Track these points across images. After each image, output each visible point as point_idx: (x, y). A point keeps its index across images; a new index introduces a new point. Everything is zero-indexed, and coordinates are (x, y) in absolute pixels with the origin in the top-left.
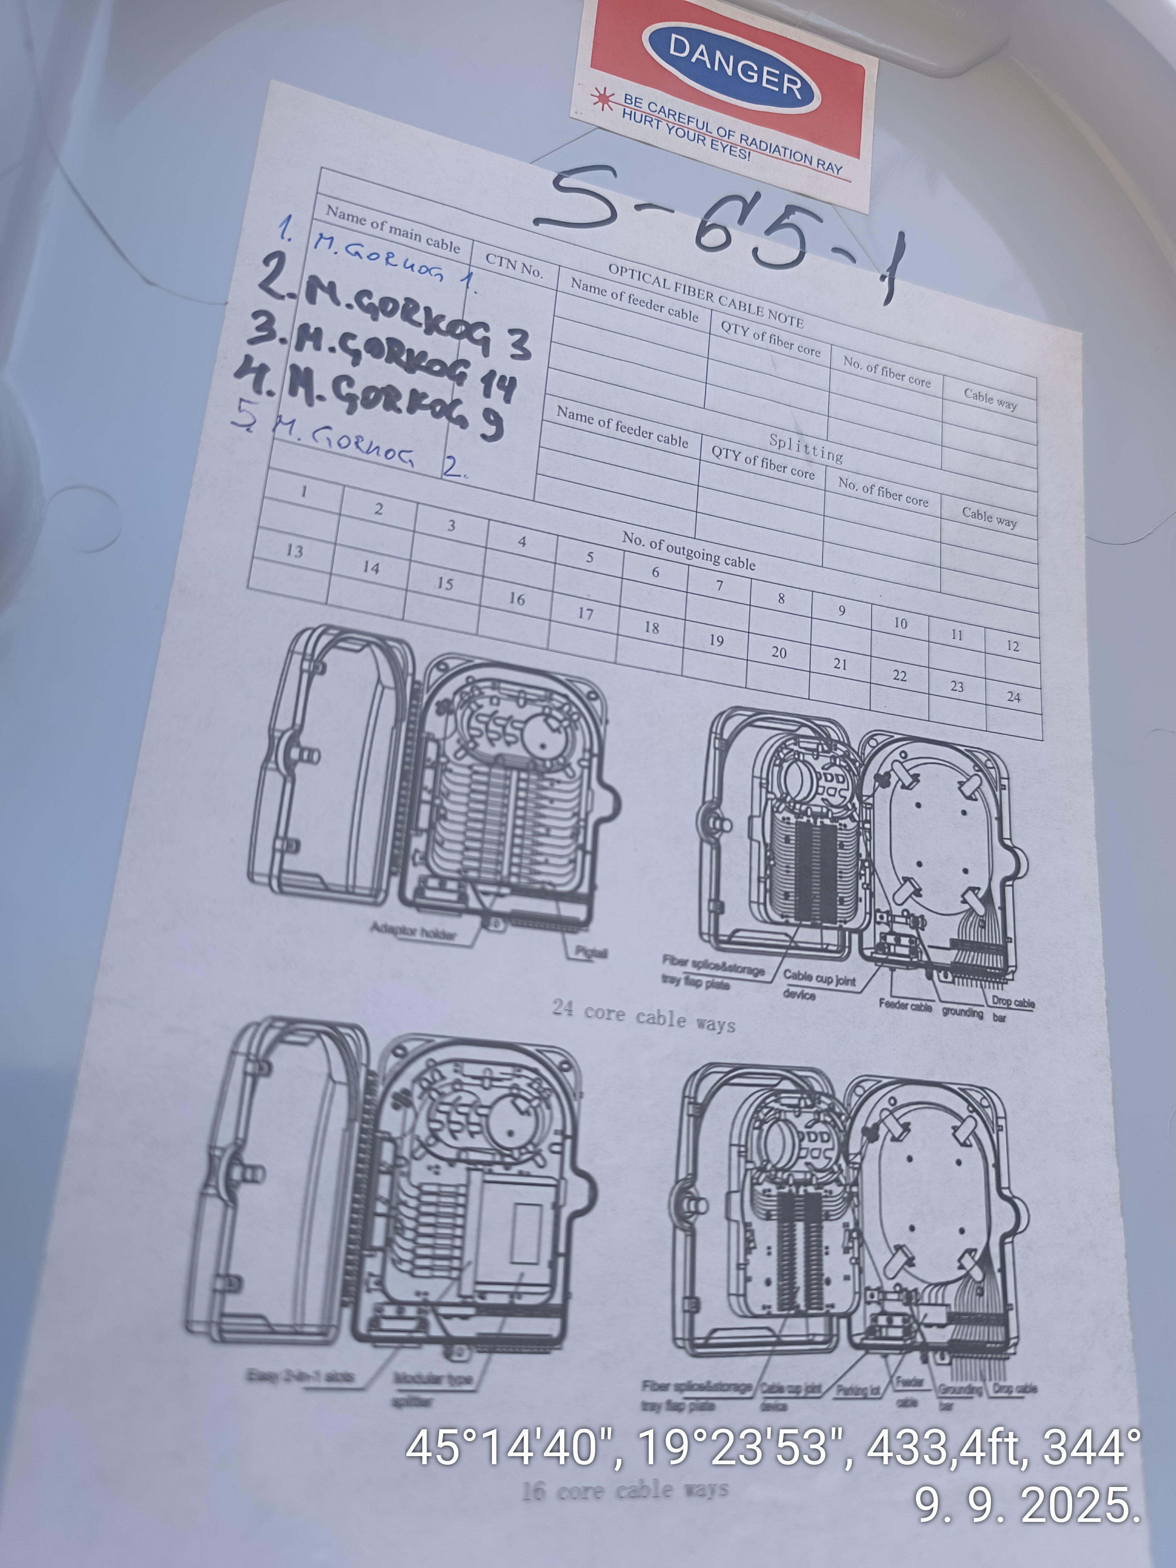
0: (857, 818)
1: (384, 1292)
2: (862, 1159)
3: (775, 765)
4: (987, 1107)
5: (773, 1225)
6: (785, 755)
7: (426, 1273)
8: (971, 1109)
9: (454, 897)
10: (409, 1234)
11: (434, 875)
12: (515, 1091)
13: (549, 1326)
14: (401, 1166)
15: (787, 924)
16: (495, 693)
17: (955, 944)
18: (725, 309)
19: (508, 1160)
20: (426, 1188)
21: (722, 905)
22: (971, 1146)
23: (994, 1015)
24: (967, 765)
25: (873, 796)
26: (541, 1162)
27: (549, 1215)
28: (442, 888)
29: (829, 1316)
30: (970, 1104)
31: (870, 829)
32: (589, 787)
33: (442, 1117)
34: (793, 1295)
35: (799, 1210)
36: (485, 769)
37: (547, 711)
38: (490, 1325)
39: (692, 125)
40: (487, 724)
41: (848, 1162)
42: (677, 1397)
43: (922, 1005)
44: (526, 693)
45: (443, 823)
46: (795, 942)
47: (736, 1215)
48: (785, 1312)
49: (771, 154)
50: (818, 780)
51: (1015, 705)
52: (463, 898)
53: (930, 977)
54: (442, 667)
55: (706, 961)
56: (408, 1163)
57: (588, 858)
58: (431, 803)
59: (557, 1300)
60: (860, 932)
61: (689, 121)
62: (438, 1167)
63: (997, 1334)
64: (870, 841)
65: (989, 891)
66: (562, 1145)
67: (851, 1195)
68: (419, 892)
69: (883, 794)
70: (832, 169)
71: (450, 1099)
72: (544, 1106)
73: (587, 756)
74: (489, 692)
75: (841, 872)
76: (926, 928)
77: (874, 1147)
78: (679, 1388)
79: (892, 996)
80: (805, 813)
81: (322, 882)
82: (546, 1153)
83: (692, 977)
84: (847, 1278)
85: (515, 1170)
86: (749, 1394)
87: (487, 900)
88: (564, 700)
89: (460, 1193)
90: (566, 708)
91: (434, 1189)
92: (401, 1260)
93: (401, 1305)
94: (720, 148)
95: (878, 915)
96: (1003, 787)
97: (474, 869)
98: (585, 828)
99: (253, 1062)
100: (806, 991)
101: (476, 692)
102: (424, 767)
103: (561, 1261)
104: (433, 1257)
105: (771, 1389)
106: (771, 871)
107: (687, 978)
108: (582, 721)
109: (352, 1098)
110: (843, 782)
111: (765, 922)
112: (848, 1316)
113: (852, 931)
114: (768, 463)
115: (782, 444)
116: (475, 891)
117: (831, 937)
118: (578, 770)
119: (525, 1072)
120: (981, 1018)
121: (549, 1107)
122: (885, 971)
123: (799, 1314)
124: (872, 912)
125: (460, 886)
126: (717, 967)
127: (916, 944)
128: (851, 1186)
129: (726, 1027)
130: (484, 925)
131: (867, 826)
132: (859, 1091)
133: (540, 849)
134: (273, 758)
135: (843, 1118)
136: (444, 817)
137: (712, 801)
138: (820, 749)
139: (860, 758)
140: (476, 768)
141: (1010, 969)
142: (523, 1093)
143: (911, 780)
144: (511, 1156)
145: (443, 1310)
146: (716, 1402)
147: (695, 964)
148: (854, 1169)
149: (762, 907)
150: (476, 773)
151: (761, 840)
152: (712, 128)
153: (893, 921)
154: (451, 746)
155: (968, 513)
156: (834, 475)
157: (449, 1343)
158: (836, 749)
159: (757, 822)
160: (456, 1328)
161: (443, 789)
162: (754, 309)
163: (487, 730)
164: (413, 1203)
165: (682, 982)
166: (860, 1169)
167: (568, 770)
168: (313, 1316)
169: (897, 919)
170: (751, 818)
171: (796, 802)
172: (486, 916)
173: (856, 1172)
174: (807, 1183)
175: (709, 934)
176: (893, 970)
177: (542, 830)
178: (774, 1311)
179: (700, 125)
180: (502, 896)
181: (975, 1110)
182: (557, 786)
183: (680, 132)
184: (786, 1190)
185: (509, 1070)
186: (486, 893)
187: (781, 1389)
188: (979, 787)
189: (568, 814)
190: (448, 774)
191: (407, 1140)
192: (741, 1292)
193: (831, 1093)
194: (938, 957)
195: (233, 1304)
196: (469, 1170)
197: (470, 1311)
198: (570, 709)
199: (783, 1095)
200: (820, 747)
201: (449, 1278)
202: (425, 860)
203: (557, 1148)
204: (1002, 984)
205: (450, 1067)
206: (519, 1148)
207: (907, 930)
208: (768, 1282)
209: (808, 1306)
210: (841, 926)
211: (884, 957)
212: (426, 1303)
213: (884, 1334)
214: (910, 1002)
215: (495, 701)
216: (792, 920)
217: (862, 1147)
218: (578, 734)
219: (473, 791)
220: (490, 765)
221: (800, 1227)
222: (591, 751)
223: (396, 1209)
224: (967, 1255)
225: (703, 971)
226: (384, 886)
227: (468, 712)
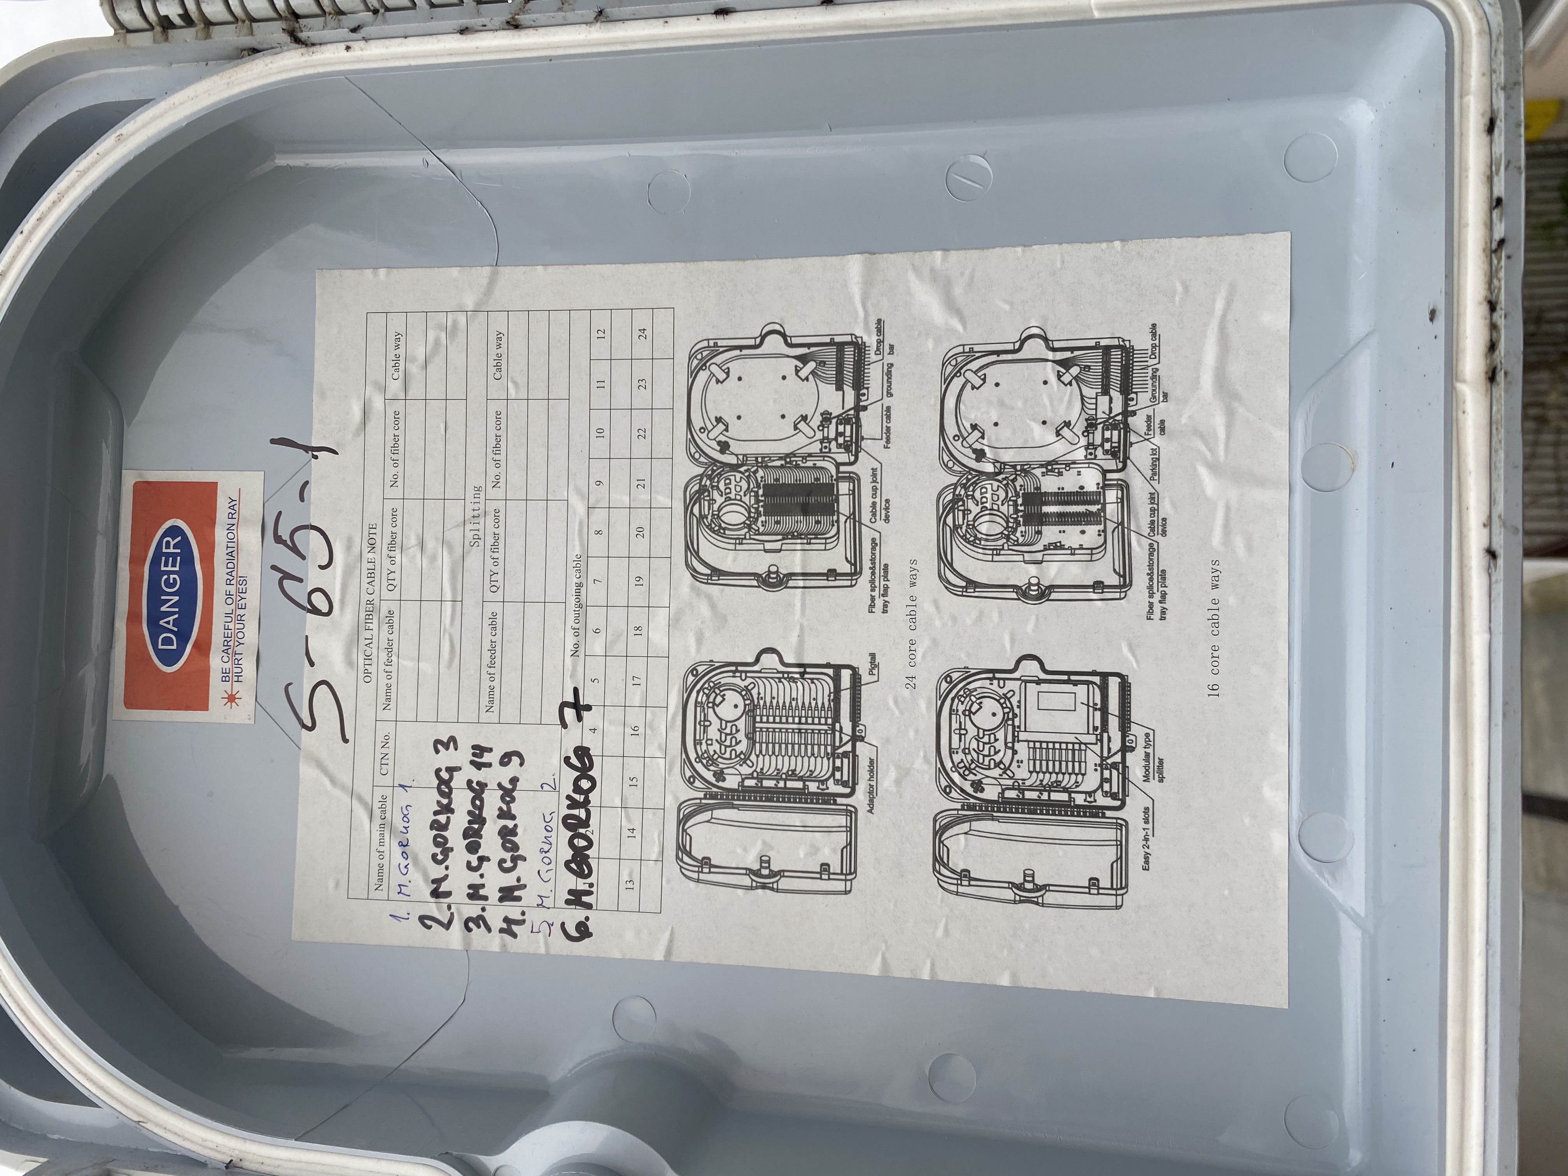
0: (755, 468)
1: (1095, 791)
2: (998, 462)
3: (724, 533)
4: (957, 361)
5: (1045, 529)
6: (716, 526)
7: (1083, 765)
8: (958, 374)
9: (846, 761)
10: (1060, 777)
11: (833, 775)
12: (967, 713)
13: (1114, 684)
14: (1019, 785)
15: (838, 521)
16: (704, 742)
17: (839, 387)
18: (377, 588)
19: (1011, 716)
20: (1031, 769)
21: (829, 570)
22: (985, 375)
23: (889, 354)
24: (703, 376)
25: (737, 455)
26: (1011, 693)
27: (1044, 687)
28: (840, 769)
29: (1105, 487)
30: (955, 375)
31: (762, 457)
32: (760, 672)
33: (987, 759)
34: (1091, 513)
35: (1034, 509)
36: (758, 745)
37: (710, 705)
38: (1114, 723)
39: (231, 626)
40: (726, 747)
41: (1000, 473)
42: (1157, 597)
43: (886, 415)
44: (701, 721)
45: (797, 772)
46: (850, 516)
47: (1039, 556)
48: (1102, 519)
49: (236, 559)
50: (730, 499)
51: (648, 333)
52: (845, 755)
53: (865, 408)
54: (692, 780)
55: (870, 582)
56: (1016, 780)
57: (808, 670)
58: (785, 780)
59: (1097, 679)
60: (838, 465)
61: (228, 629)
62: (1018, 761)
63: (1116, 355)
64: (770, 457)
65: (795, 357)
66: (999, 679)
67: (1022, 470)
68: (845, 784)
69: (734, 447)
70: (233, 506)
71: (975, 755)
72: (974, 693)
73: (738, 674)
74: (704, 747)
75: (797, 481)
76: (830, 411)
77: (989, 453)
78: (1151, 595)
79: (882, 439)
80: (757, 509)
81: (846, 847)
82: (1005, 691)
83: (882, 592)
84: (1079, 473)
85: (1017, 711)
86: (1156, 547)
87: (845, 738)
88: (701, 693)
89: (1035, 746)
90: (706, 691)
91: (1031, 762)
92: (1076, 782)
93: (1103, 780)
94: (243, 601)
95: (824, 450)
96: (716, 345)
97: (826, 749)
98: (788, 673)
99: (961, 880)
100: (883, 506)
101: (706, 755)
102: (762, 786)
103: (1073, 678)
104: (1073, 761)
105: (1152, 530)
106: (801, 535)
107: (883, 596)
108: (713, 680)
109: (978, 818)
110: (730, 480)
111: (838, 538)
112: (1104, 472)
113: (838, 471)
114: (495, 548)
115: (476, 537)
116: (840, 747)
117: (844, 487)
118: (749, 681)
119: (954, 707)
120: (892, 365)
121: (975, 690)
122: (864, 444)
123: (1103, 509)
124: (824, 454)
125: (838, 758)
126: (873, 574)
127: (843, 420)
128: (1017, 470)
129: (913, 566)
130: (862, 739)
131: (760, 460)
132: (950, 464)
133: (807, 705)
134: (771, 885)
135: (970, 477)
136: (794, 771)
137: (757, 580)
138: (708, 498)
139: (710, 466)
140: (758, 753)
141: (854, 340)
142: (968, 708)
143: (721, 424)
144: (1008, 713)
145: (1105, 754)
146: (1160, 569)
147: (873, 590)
148: (1004, 468)
149: (828, 541)
150: (761, 752)
151: (780, 543)
152: (229, 609)
153: (827, 438)
154: (745, 770)
155: (498, 376)
156: (492, 493)
157: (1125, 749)
158: (706, 486)
159: (768, 546)
160: (1116, 745)
161: (775, 773)
162: (371, 566)
163: (730, 746)
164: (1041, 776)
165: (886, 599)
166: (1005, 464)
167: (750, 688)
168: (1110, 834)
169: (826, 435)
170: (766, 551)
171: (750, 517)
172: (856, 738)
173: (1007, 467)
174: (1016, 505)
175: (851, 580)
176: (863, 439)
177: (794, 703)
178: (1101, 527)
179: (229, 619)
180: (841, 728)
181: (959, 371)
182: (762, 695)
183: (240, 635)
184: (1021, 519)
185: (954, 717)
186: (841, 739)
187: (1152, 522)
188: (718, 366)
189: (780, 685)
190: (765, 771)
191: (1002, 782)
192: (1089, 552)
193: (953, 487)
194: (850, 402)
195: (1105, 882)
196: (1019, 741)
197: (1105, 735)
198: (707, 688)
199: (957, 523)
200: (706, 498)
201: (1085, 750)
202: (823, 782)
203: (1002, 682)
204: (865, 347)
205: (954, 756)
206: (1003, 708)
207: (833, 427)
208: (1083, 532)
209: (1098, 502)
210: (835, 480)
211: (854, 445)
212: (1101, 765)
213: (1116, 445)
214: (885, 424)
215: (709, 742)
216: (835, 518)
217: (990, 462)
218: (723, 681)
219: (774, 753)
220: (754, 743)
221: (1046, 509)
222: (734, 672)
223: (1044, 787)
224: (1062, 379)
225: (877, 584)
226: (845, 807)
227: (720, 760)
